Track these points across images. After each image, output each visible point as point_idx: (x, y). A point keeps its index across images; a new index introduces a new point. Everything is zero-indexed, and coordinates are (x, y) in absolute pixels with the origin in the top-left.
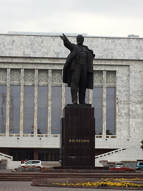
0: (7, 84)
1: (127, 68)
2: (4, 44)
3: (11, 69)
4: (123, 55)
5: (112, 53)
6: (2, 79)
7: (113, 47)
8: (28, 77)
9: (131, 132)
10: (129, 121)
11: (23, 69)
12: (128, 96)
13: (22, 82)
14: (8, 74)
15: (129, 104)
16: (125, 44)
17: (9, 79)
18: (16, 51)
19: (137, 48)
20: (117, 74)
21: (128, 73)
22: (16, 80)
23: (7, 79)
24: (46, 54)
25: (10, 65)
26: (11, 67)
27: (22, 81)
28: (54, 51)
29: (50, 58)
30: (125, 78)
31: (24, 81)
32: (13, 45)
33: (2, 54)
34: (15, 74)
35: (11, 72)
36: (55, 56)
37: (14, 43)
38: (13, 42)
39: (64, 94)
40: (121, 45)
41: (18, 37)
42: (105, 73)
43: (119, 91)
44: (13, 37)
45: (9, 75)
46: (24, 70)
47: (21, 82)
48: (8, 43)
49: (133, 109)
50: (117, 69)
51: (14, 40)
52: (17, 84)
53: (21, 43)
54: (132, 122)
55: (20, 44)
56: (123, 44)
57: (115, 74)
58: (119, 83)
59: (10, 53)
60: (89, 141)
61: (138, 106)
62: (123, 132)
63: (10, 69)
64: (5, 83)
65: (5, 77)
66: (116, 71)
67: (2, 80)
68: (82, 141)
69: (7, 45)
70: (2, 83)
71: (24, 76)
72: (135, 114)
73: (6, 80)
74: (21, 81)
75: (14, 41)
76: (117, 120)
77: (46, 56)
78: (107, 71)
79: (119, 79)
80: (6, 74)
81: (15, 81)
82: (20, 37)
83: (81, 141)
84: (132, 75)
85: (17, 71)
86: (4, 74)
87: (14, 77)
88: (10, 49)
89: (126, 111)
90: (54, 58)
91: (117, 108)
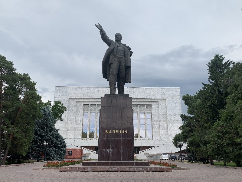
1: (157, 103)
4: (154, 96)
5: (149, 96)
7: (150, 92)
9: (161, 137)
10: (160, 131)
12: (159, 117)
15: (159, 122)
16: (156, 91)
19: (162, 93)
20: (152, 106)
21: (158, 106)
30: (156, 108)
40: (154, 91)
42: (146, 106)
43: (154, 115)
49: (161, 124)
50: (152, 104)
54: (161, 132)
56: (155, 91)
57: (151, 107)
58: (153, 111)
61: (164, 123)
62: (157, 137)
66: (151, 105)
68: (119, 132)
72: (162, 127)
76: (153, 131)
78: (147, 105)
79: (153, 109)
84: (160, 107)
89: (158, 126)
91: (153, 124)
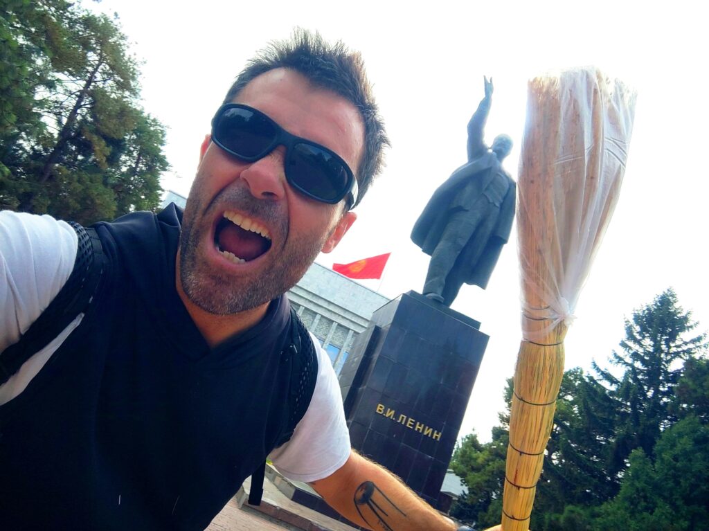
24: (307, 285)
28: (318, 286)
29: (309, 292)
36: (317, 293)
60: (439, 436)
68: (417, 427)
77: (305, 288)
83: (414, 426)
90: (314, 295)
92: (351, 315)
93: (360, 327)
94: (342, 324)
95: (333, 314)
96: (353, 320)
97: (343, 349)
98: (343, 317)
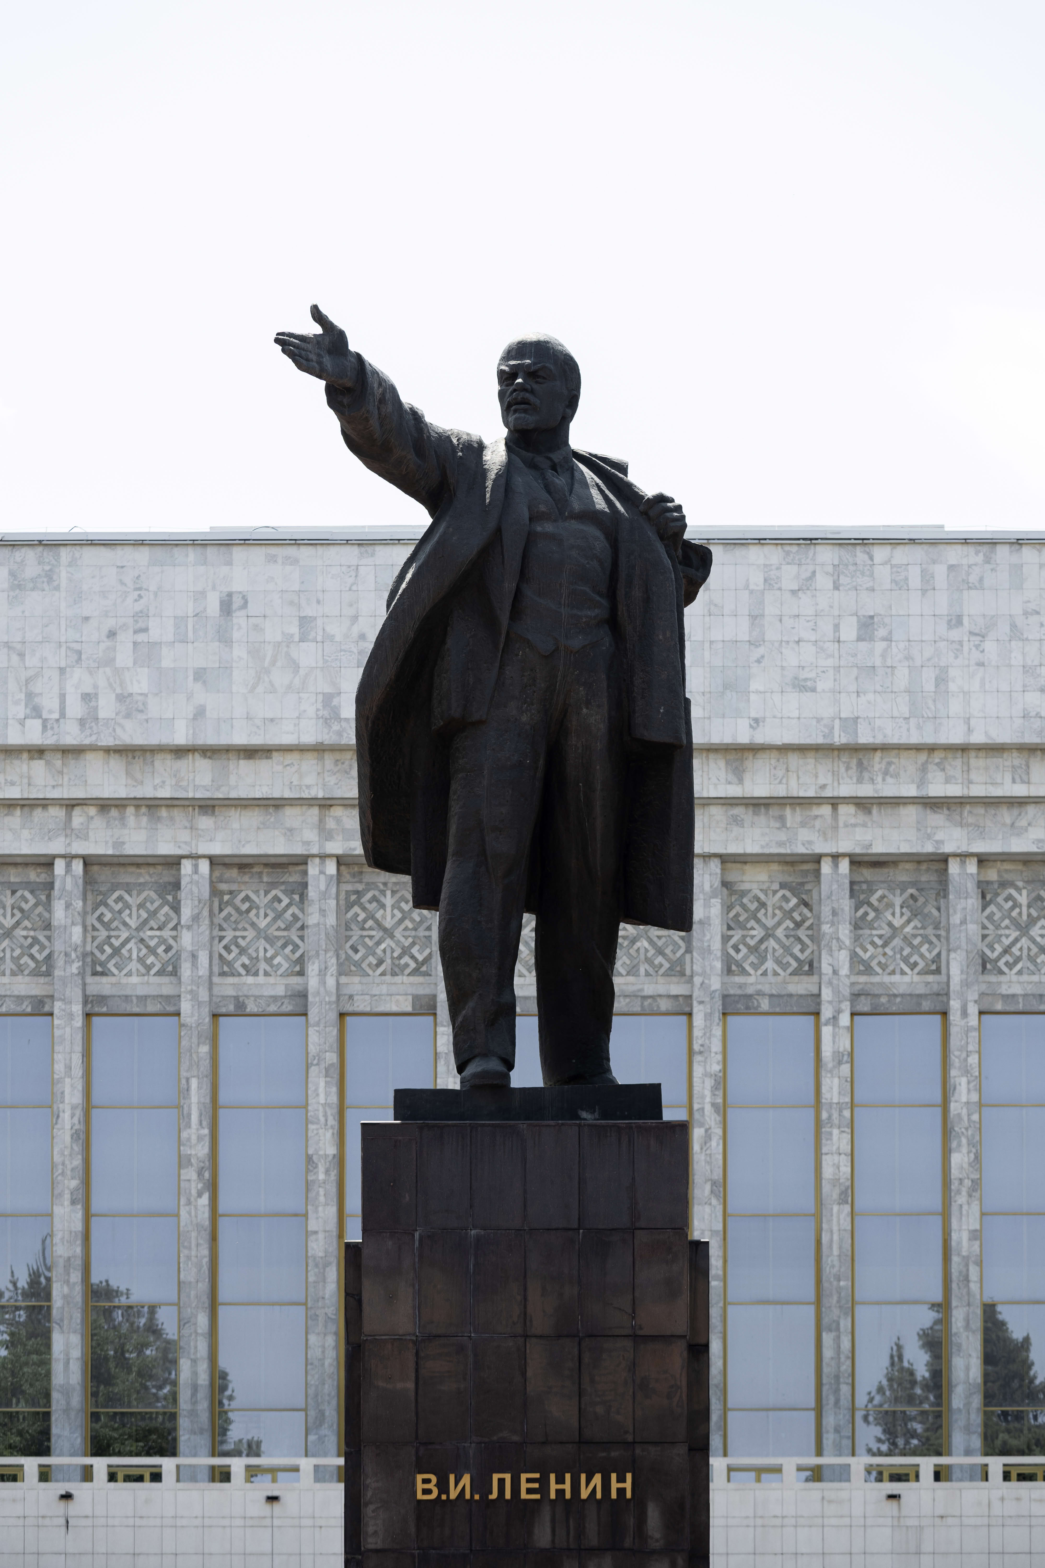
0: (185, 1007)
2: (145, 630)
3: (214, 861)
6: (141, 960)
8: (377, 934)
11: (323, 857)
13: (323, 983)
14: (186, 912)
17: (203, 958)
18: (260, 689)
22: (263, 966)
23: (178, 955)
25: (205, 822)
26: (217, 849)
27: (322, 973)
31: (340, 973)
32: (224, 638)
33: (128, 724)
34: (253, 906)
35: (215, 892)
37: (239, 618)
38: (227, 607)
39: (709, 1083)
41: (272, 559)
44: (230, 563)
45: (196, 918)
46: (331, 868)
47: (313, 982)
48: (180, 621)
51: (235, 587)
52: (275, 998)
53: (305, 622)
55: (294, 629)
59: (200, 713)
63: (204, 867)
64: (167, 990)
65: (162, 941)
67: (134, 965)
68: (553, 1487)
69: (170, 637)
70: (143, 999)
71: (331, 920)
73: (172, 970)
74: (313, 969)
75: (237, 601)
80: (176, 908)
81: (261, 979)
82: (295, 561)
83: (544, 1489)
85: (273, 885)
86: (153, 914)
87: (250, 934)
88: (200, 675)
92: (908, 764)
93: (1006, 815)
94: (879, 848)
95: (792, 817)
96: (937, 788)
97: (955, 1005)
98: (863, 804)
